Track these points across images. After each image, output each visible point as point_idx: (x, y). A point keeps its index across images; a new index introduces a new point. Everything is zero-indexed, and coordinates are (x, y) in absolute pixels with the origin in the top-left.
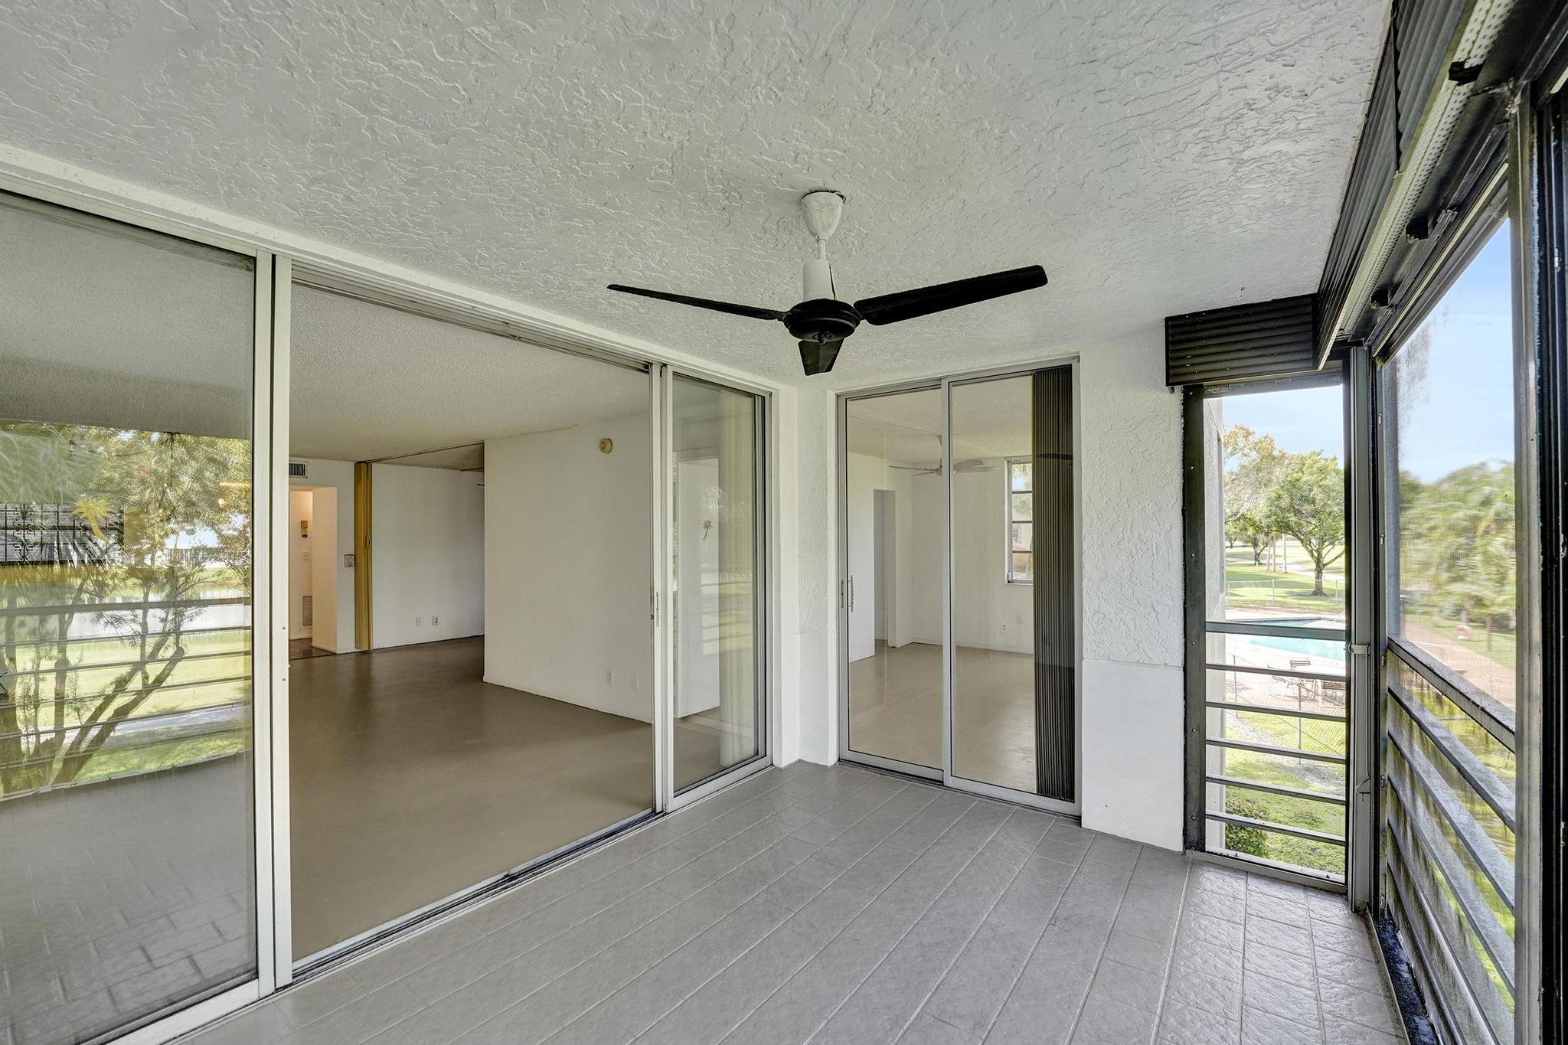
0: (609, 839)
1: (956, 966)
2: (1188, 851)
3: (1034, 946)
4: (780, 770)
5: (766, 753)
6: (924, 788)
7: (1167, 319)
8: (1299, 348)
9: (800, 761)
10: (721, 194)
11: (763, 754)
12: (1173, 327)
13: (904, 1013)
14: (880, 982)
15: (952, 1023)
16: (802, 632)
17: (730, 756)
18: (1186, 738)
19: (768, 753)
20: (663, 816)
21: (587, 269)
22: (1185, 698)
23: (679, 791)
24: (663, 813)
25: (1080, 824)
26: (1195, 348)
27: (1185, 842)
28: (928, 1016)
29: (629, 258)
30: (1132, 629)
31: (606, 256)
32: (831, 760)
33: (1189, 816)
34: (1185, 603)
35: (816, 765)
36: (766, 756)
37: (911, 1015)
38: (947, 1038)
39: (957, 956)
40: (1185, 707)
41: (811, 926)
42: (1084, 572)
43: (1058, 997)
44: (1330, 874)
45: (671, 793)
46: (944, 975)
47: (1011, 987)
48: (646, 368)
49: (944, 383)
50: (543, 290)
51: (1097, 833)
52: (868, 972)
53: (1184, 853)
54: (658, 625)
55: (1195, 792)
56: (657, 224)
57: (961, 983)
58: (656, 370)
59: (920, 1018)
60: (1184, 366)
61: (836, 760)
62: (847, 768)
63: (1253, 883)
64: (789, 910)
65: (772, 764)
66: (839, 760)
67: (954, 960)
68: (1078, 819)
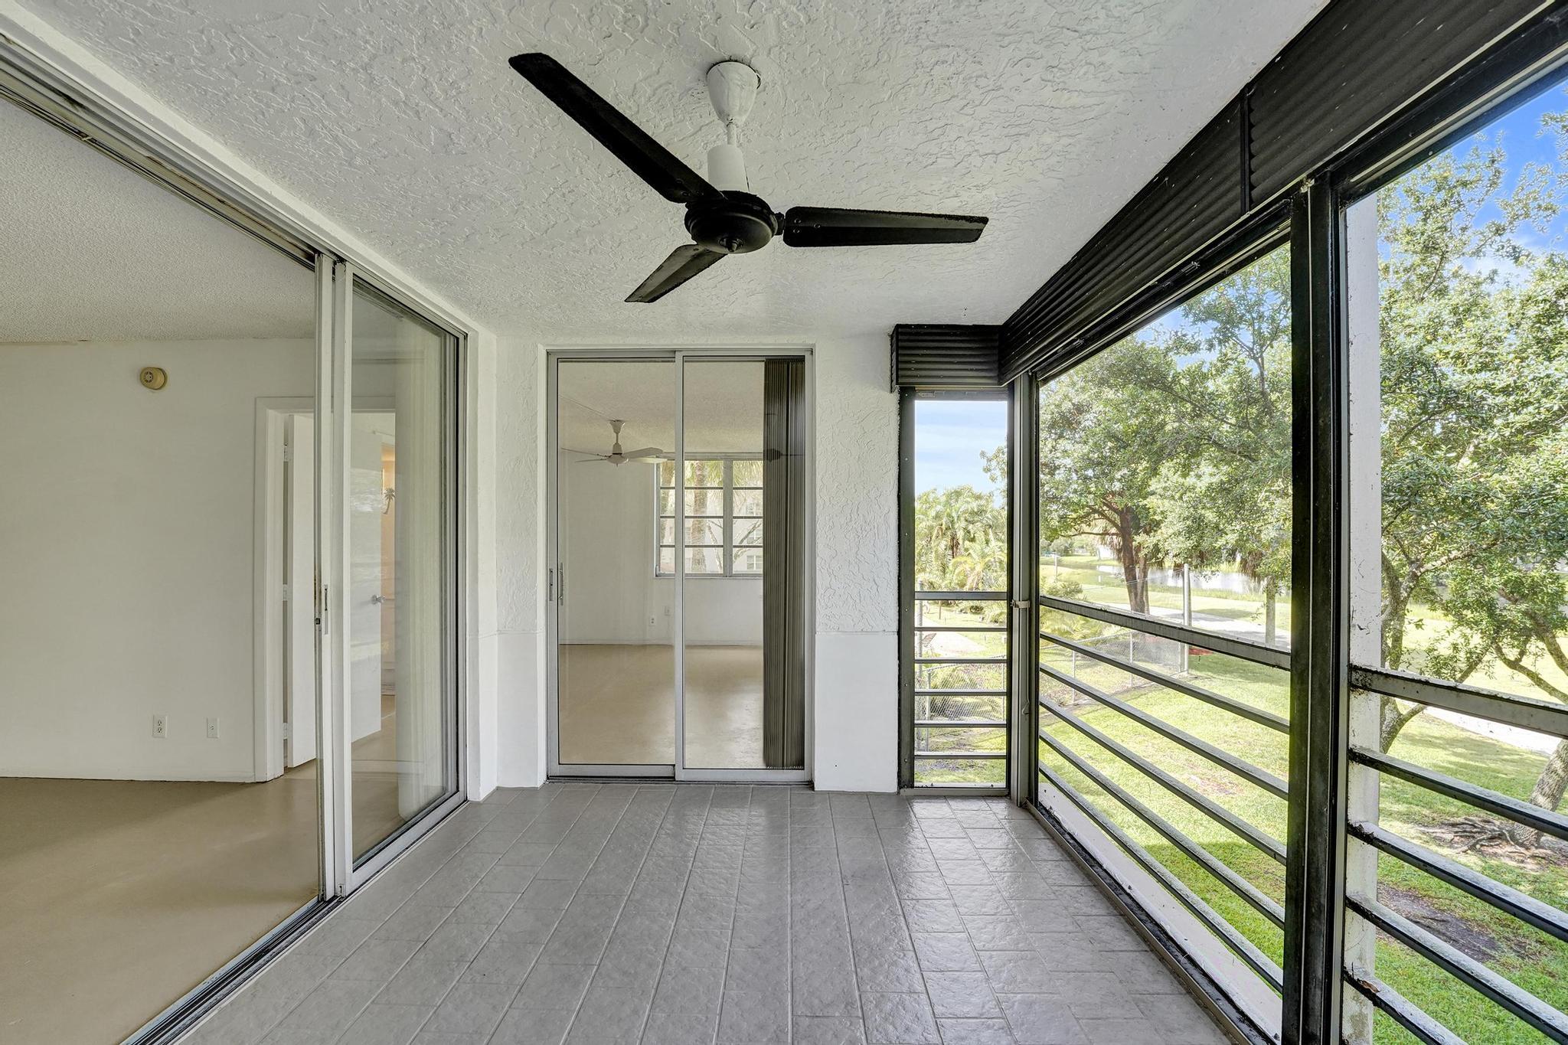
0: (261, 961)
1: (795, 958)
2: (902, 790)
3: (845, 910)
4: (478, 804)
5: (458, 787)
6: (655, 788)
7: (898, 326)
8: (984, 367)
9: (498, 788)
10: (621, 10)
11: (455, 790)
12: (903, 334)
13: (779, 1026)
14: (736, 1004)
15: (826, 1014)
16: (500, 632)
17: (411, 800)
18: (900, 693)
19: (461, 788)
20: (339, 902)
21: (313, 53)
22: (899, 658)
23: (359, 862)
24: (338, 899)
25: (813, 788)
26: (918, 355)
27: (899, 783)
28: (802, 1019)
29: (404, 60)
30: (858, 601)
31: (366, 42)
32: (540, 780)
33: (902, 760)
34: (899, 576)
35: (522, 789)
36: (458, 790)
37: (787, 1025)
38: (831, 1032)
39: (789, 947)
40: (899, 666)
41: (625, 973)
42: (818, 551)
43: (891, 948)
44: (994, 784)
45: (349, 866)
46: (789, 970)
47: (851, 956)
48: (309, 256)
49: (679, 356)
50: (192, 62)
51: (829, 792)
52: (718, 999)
53: (899, 793)
54: (326, 633)
55: (906, 738)
56: (494, 19)
57: (809, 971)
58: (326, 263)
59: (797, 1024)
60: (910, 369)
61: (545, 778)
62: (560, 786)
63: (952, 803)
64: (587, 966)
65: (466, 800)
66: (548, 778)
67: (789, 952)
68: (810, 784)
